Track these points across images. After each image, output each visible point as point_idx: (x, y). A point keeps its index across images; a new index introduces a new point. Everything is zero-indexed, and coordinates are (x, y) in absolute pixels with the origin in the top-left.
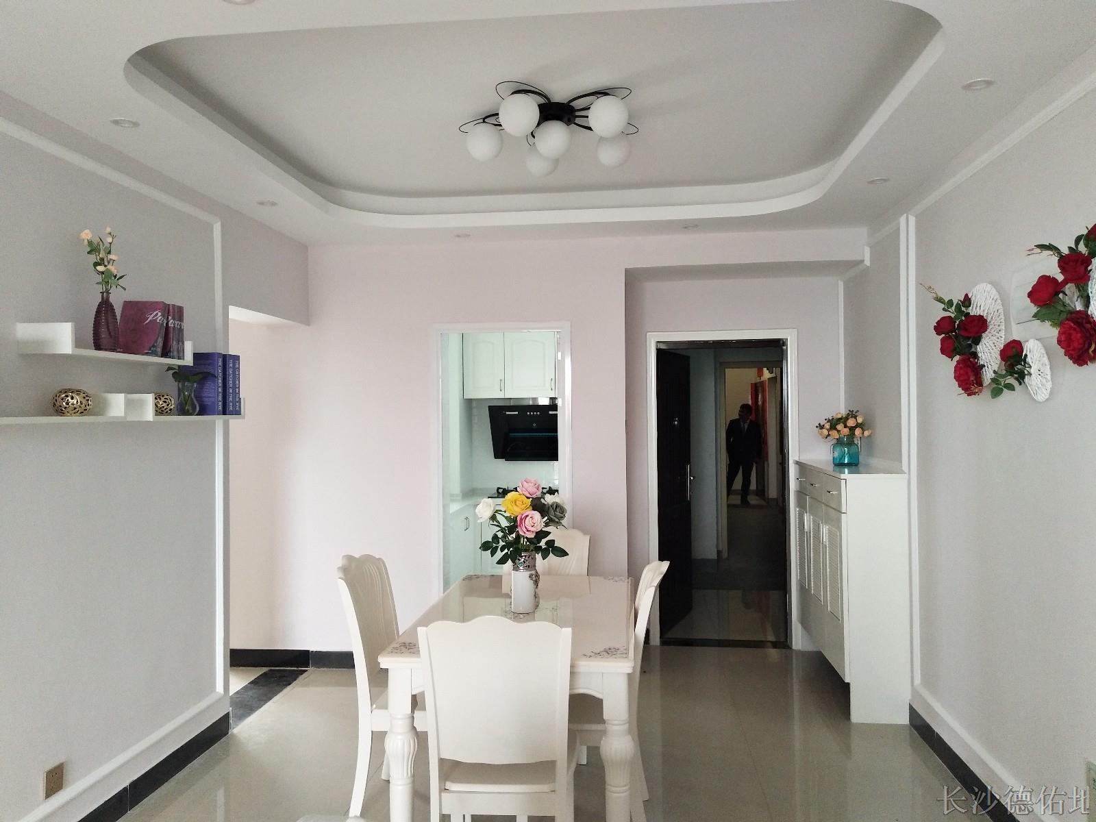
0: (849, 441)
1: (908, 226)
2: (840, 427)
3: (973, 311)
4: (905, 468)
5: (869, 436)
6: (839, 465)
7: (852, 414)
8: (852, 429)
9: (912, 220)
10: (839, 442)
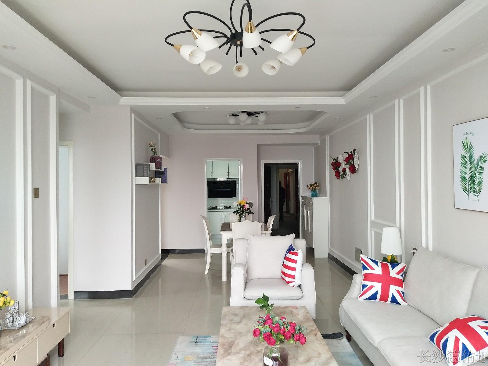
0: (315, 190)
1: (328, 138)
2: (312, 186)
3: (339, 161)
4: (327, 196)
5: (320, 189)
6: (312, 196)
7: (315, 183)
8: (316, 187)
9: (328, 137)
10: (312, 190)
